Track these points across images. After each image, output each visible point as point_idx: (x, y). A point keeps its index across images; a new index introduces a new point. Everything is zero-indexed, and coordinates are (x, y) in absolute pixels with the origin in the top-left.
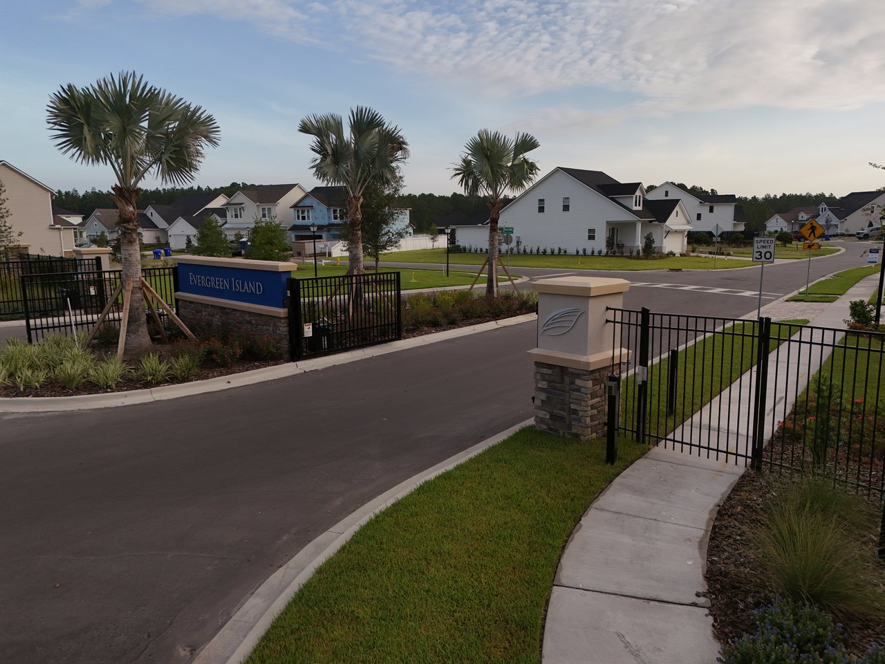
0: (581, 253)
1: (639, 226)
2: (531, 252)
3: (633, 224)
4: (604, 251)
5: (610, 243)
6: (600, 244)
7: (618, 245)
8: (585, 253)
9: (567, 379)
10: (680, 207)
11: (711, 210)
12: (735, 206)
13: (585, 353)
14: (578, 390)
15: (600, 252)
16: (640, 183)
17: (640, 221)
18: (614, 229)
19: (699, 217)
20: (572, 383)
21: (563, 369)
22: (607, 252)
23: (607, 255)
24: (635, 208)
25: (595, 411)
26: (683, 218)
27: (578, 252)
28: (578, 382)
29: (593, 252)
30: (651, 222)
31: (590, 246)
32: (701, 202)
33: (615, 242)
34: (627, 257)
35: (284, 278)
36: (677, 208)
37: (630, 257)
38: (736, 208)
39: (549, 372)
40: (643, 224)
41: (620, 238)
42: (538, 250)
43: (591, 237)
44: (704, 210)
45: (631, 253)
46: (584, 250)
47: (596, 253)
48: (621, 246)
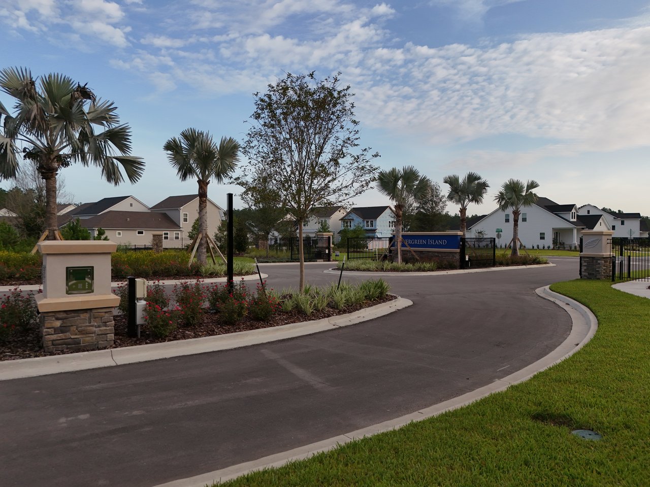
0: (536, 247)
1: (575, 231)
2: (501, 247)
3: (571, 230)
4: (552, 247)
5: (555, 242)
6: (549, 241)
7: (560, 243)
8: (538, 248)
9: (595, 261)
10: (603, 219)
11: (623, 223)
12: (640, 221)
13: (602, 252)
14: (599, 264)
15: (549, 247)
16: (574, 205)
17: (575, 228)
18: (557, 233)
19: (614, 228)
20: (597, 262)
21: (593, 258)
22: (554, 247)
23: (553, 249)
24: (571, 220)
25: (605, 271)
26: (605, 226)
27: (533, 247)
28: (599, 261)
29: (544, 247)
30: (583, 229)
31: (541, 243)
32: (614, 218)
33: (558, 241)
34: (568, 250)
35: (459, 238)
36: (601, 220)
37: (570, 250)
38: (641, 221)
39: (588, 259)
40: (578, 230)
41: (561, 239)
42: (506, 246)
43: (542, 238)
44: (617, 223)
45: (571, 248)
46: (538, 246)
47: (546, 248)
48: (562, 244)
